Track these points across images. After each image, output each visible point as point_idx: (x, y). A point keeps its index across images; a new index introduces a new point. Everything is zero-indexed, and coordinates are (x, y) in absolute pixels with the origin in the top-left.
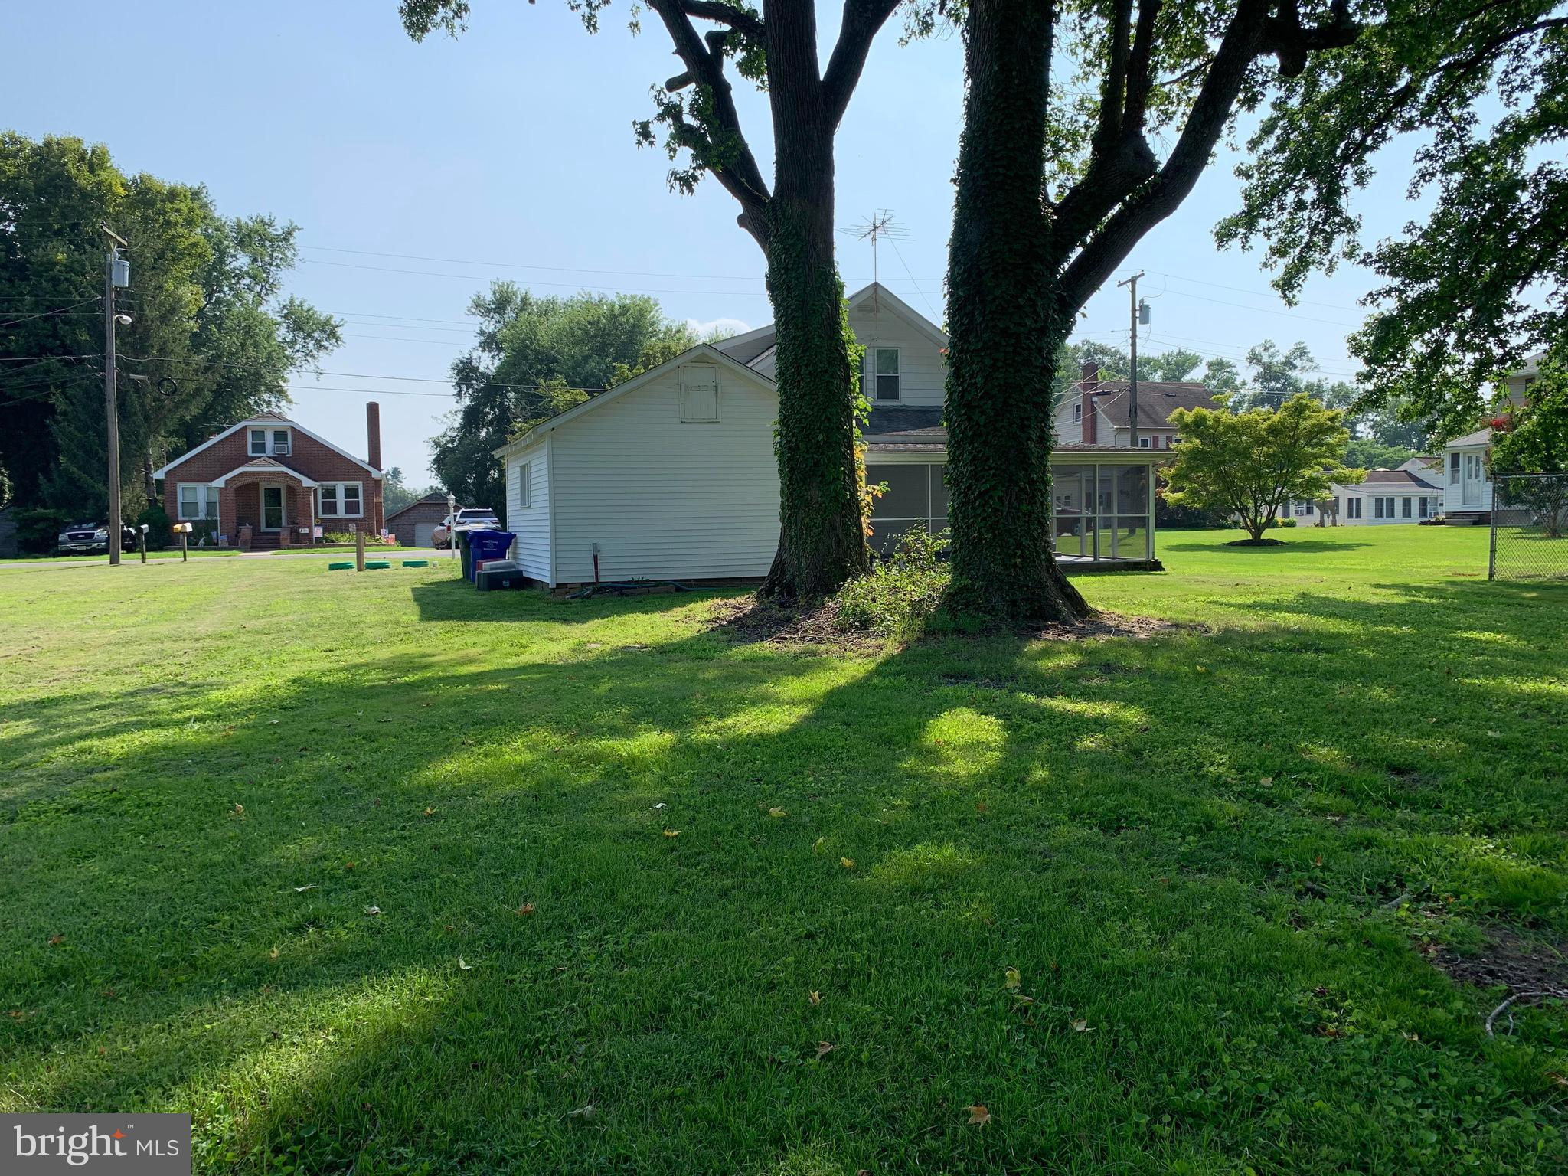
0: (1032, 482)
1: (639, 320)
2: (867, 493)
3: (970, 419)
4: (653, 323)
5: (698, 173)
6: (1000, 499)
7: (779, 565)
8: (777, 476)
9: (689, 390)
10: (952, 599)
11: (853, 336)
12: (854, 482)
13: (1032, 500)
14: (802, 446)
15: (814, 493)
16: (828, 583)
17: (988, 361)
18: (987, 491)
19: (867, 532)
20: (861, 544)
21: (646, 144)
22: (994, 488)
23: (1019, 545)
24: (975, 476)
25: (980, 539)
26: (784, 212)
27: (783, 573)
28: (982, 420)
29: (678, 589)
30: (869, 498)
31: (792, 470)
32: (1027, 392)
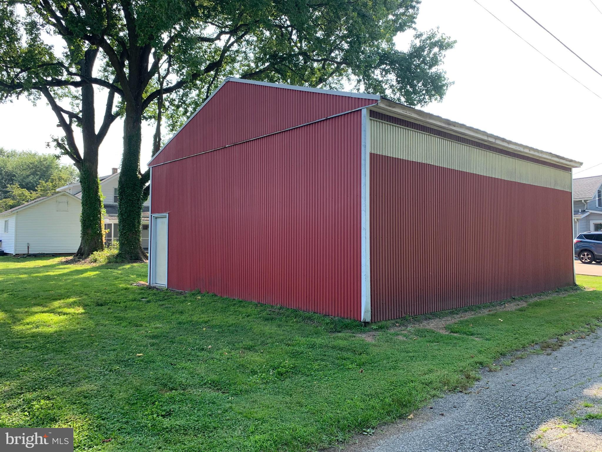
0: (136, 231)
1: (51, 163)
2: (104, 232)
3: (122, 217)
4: (57, 165)
5: (61, 156)
6: (129, 234)
7: (80, 249)
8: (81, 226)
9: (59, 202)
10: (118, 255)
11: (102, 194)
12: (101, 229)
13: (136, 235)
14: (87, 220)
15: (90, 231)
16: (91, 252)
17: (126, 205)
18: (125, 233)
19: (104, 241)
20: (102, 244)
21: (48, 147)
22: (127, 232)
23: (133, 244)
24: (123, 229)
25: (124, 243)
26: (85, 165)
27: (81, 251)
28: (125, 218)
29: (53, 256)
30: (105, 233)
31: (84, 226)
32: (135, 212)
